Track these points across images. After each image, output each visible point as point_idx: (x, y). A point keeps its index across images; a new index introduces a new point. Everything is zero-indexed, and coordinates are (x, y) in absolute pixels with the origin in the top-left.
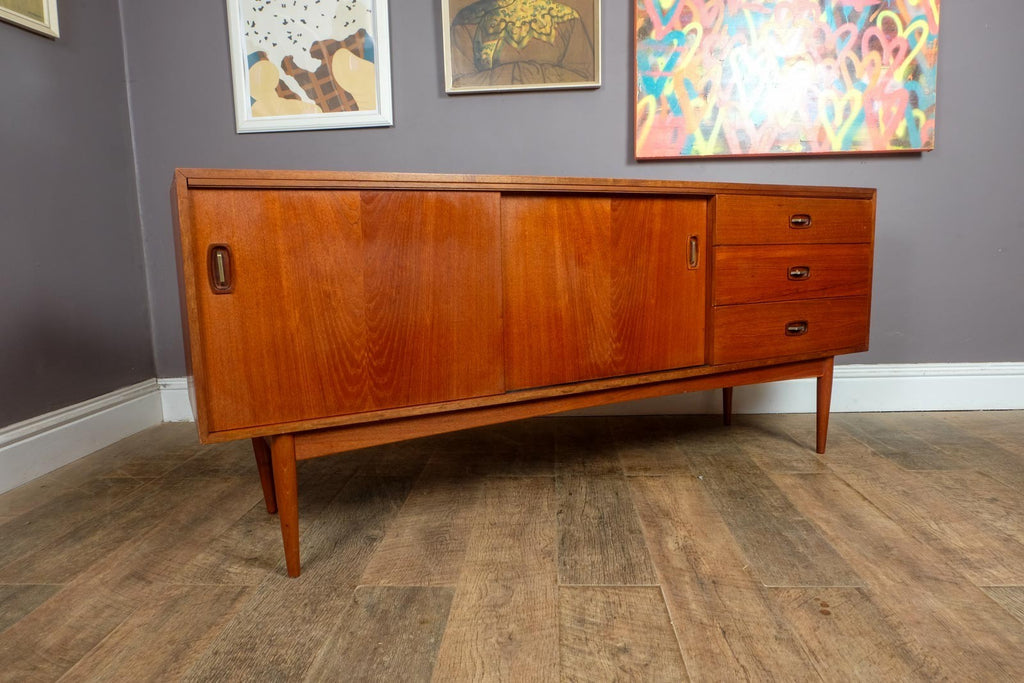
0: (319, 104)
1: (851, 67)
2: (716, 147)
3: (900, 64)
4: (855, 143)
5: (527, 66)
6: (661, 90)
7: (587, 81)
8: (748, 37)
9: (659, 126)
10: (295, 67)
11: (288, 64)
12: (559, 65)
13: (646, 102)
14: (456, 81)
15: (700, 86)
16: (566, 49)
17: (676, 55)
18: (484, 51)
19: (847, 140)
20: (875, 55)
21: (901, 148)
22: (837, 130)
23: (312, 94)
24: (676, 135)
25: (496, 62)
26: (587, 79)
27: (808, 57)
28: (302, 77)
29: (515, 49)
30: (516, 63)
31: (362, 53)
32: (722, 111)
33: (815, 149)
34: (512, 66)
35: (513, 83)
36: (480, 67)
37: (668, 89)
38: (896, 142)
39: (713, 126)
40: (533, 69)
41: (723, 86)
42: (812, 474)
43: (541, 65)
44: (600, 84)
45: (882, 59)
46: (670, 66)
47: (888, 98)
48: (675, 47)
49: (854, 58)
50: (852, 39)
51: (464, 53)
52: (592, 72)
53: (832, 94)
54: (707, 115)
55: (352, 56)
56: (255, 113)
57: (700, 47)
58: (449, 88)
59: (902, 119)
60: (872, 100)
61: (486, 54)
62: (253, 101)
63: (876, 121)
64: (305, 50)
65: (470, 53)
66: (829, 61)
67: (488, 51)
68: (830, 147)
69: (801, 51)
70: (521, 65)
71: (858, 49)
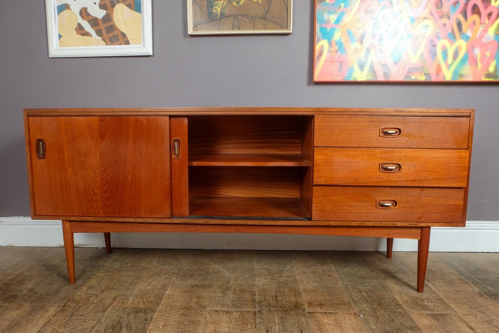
0: (104, 40)
1: (459, 25)
2: (368, 76)
3: (493, 23)
4: (461, 76)
5: (243, 18)
6: (332, 37)
7: (283, 29)
8: (391, 3)
9: (330, 60)
10: (88, 14)
11: (84, 13)
12: (264, 18)
13: (322, 44)
14: (195, 27)
15: (358, 36)
16: (269, 7)
17: (342, 13)
18: (215, 7)
19: (455, 73)
20: (476, 17)
21: (491, 80)
22: (449, 66)
23: (99, 33)
24: (341, 67)
25: (222, 15)
26: (282, 28)
27: (430, 17)
28: (94, 22)
29: (236, 8)
30: (235, 16)
31: (133, 7)
32: (372, 51)
33: (434, 79)
34: (233, 17)
35: (233, 29)
36: (211, 18)
37: (337, 36)
38: (489, 75)
39: (366, 62)
40: (247, 20)
41: (373, 36)
42: (442, 315)
43: (252, 18)
44: (291, 31)
45: (480, 20)
46: (338, 21)
47: (484, 47)
48: (342, 8)
49: (462, 19)
50: (461, 6)
51: (201, 8)
52: (286, 24)
53: (446, 42)
54: (362, 54)
55: (126, 8)
56: (61, 45)
57: (359, 9)
58: (190, 31)
59: (493, 59)
60: (473, 48)
61: (216, 9)
62: (60, 36)
63: (475, 62)
64: (95, 3)
65: (205, 9)
66: (445, 20)
67: (217, 7)
68: (444, 78)
69: (426, 13)
70: (239, 17)
71: (464, 13)
